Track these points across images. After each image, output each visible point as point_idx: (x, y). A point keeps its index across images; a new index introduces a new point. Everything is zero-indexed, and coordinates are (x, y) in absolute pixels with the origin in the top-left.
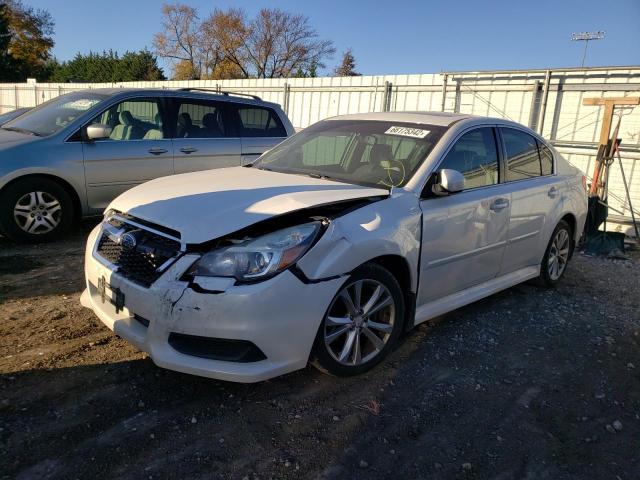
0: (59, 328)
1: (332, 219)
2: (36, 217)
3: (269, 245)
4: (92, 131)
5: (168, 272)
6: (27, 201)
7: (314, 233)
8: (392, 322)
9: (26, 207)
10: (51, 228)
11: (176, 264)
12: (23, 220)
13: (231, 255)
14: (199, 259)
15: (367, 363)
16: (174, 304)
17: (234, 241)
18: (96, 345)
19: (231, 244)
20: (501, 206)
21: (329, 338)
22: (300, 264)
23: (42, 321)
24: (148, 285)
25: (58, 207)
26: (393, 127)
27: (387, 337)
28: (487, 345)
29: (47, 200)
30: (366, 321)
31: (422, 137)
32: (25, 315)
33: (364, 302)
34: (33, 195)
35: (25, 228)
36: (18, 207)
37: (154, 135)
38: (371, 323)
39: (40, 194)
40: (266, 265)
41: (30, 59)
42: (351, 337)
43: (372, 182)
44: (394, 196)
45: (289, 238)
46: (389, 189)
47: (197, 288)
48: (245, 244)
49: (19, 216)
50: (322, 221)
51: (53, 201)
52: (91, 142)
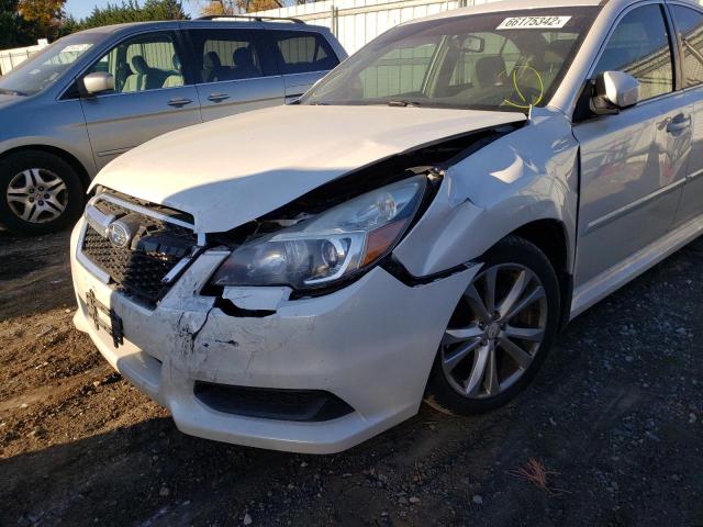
0: (54, 360)
1: (445, 169)
2: (36, 202)
3: (340, 226)
4: (92, 82)
5: (179, 283)
6: (21, 182)
7: (417, 196)
8: (542, 323)
9: (22, 190)
10: (57, 214)
11: (193, 268)
12: (21, 207)
13: (280, 247)
14: (228, 257)
15: (508, 389)
16: (194, 336)
17: (282, 222)
18: (103, 384)
19: (277, 229)
20: (680, 125)
21: (449, 362)
22: (398, 253)
23: (33, 350)
24: (152, 305)
25: (63, 187)
26: (507, 20)
27: (536, 348)
28: (675, 338)
29: (47, 178)
30: (503, 328)
31: (560, 26)
32: (10, 341)
33: (500, 298)
34: (27, 173)
35: (25, 217)
36: (11, 190)
37: (175, 81)
38: (512, 331)
39: (36, 172)
40: (340, 260)
41: (43, 20)
42: (482, 356)
43: (492, 103)
44: (536, 122)
45: (373, 210)
46: (526, 112)
47: (229, 308)
48: (301, 226)
49: (14, 202)
50: (427, 173)
51: (53, 179)
52: (93, 97)
